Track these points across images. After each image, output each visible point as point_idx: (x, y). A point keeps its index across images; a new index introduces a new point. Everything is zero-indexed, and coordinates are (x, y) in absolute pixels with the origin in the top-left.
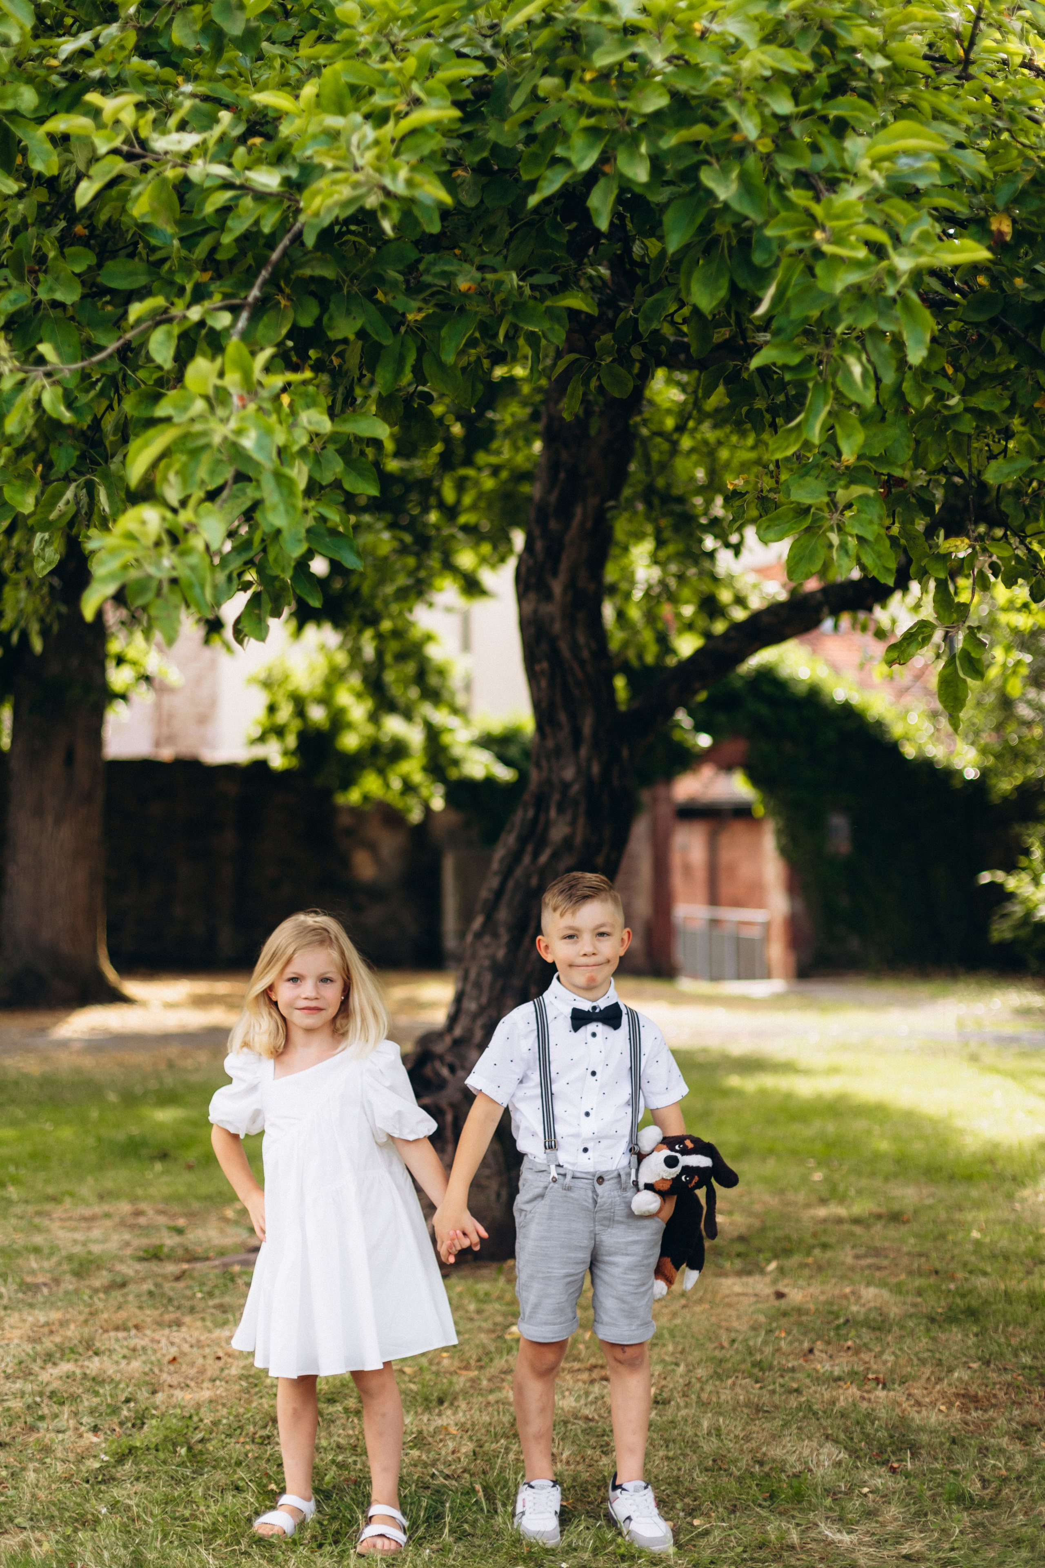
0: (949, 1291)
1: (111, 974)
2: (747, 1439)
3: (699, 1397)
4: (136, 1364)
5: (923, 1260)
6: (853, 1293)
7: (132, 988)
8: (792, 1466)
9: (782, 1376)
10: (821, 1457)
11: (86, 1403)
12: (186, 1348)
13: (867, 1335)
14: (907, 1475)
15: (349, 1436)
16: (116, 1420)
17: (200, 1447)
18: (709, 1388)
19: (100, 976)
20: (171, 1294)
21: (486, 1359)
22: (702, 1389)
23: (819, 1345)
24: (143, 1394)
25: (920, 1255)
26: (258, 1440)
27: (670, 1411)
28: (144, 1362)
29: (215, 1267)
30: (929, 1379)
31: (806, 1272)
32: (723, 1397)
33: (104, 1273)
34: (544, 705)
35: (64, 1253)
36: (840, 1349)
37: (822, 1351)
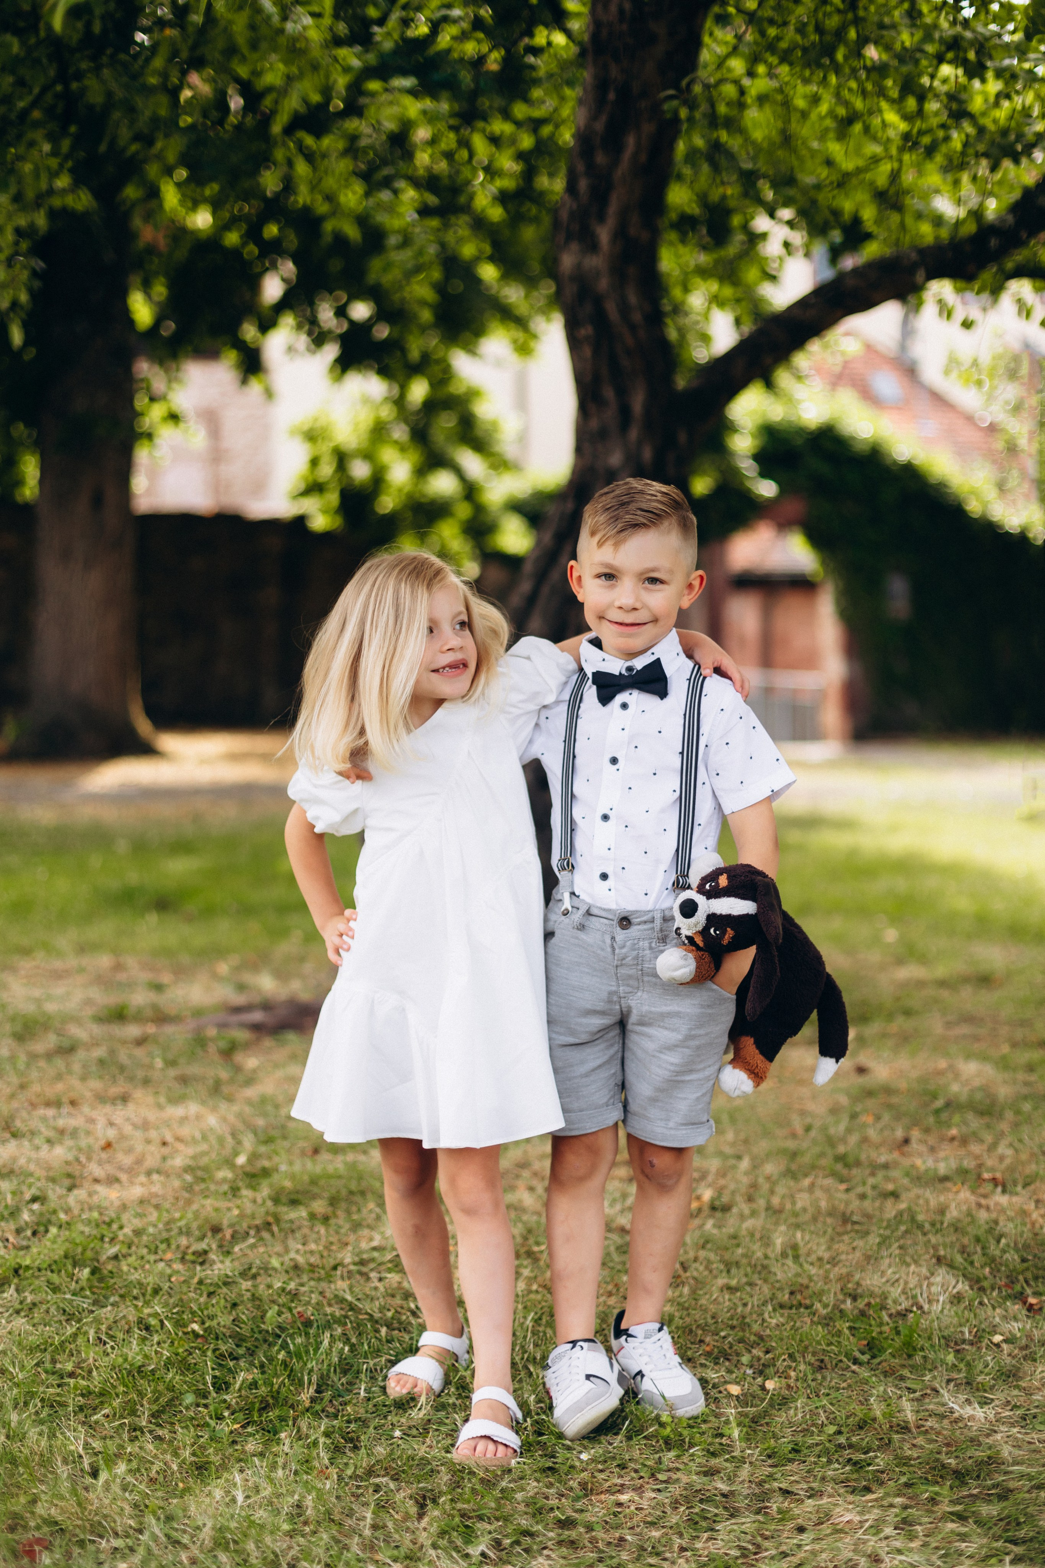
1: (143, 726)
2: (833, 1261)
3: (768, 1202)
4: (59, 1151)
5: (1027, 1029)
6: (950, 1068)
7: (164, 741)
8: (895, 1302)
9: (873, 1175)
10: (934, 1289)
12: (128, 1129)
13: (975, 1122)
16: (12, 1226)
17: (110, 1266)
18: (781, 1190)
20: (127, 1062)
22: (772, 1192)
23: (915, 1134)
24: (54, 1193)
25: (1022, 1023)
26: (189, 1257)
27: (732, 1222)
28: (71, 1149)
29: (188, 1030)
31: (892, 1043)
32: (799, 1205)
33: (52, 1036)
34: (587, 377)
35: (12, 1010)
36: (942, 1139)
37: (920, 1141)
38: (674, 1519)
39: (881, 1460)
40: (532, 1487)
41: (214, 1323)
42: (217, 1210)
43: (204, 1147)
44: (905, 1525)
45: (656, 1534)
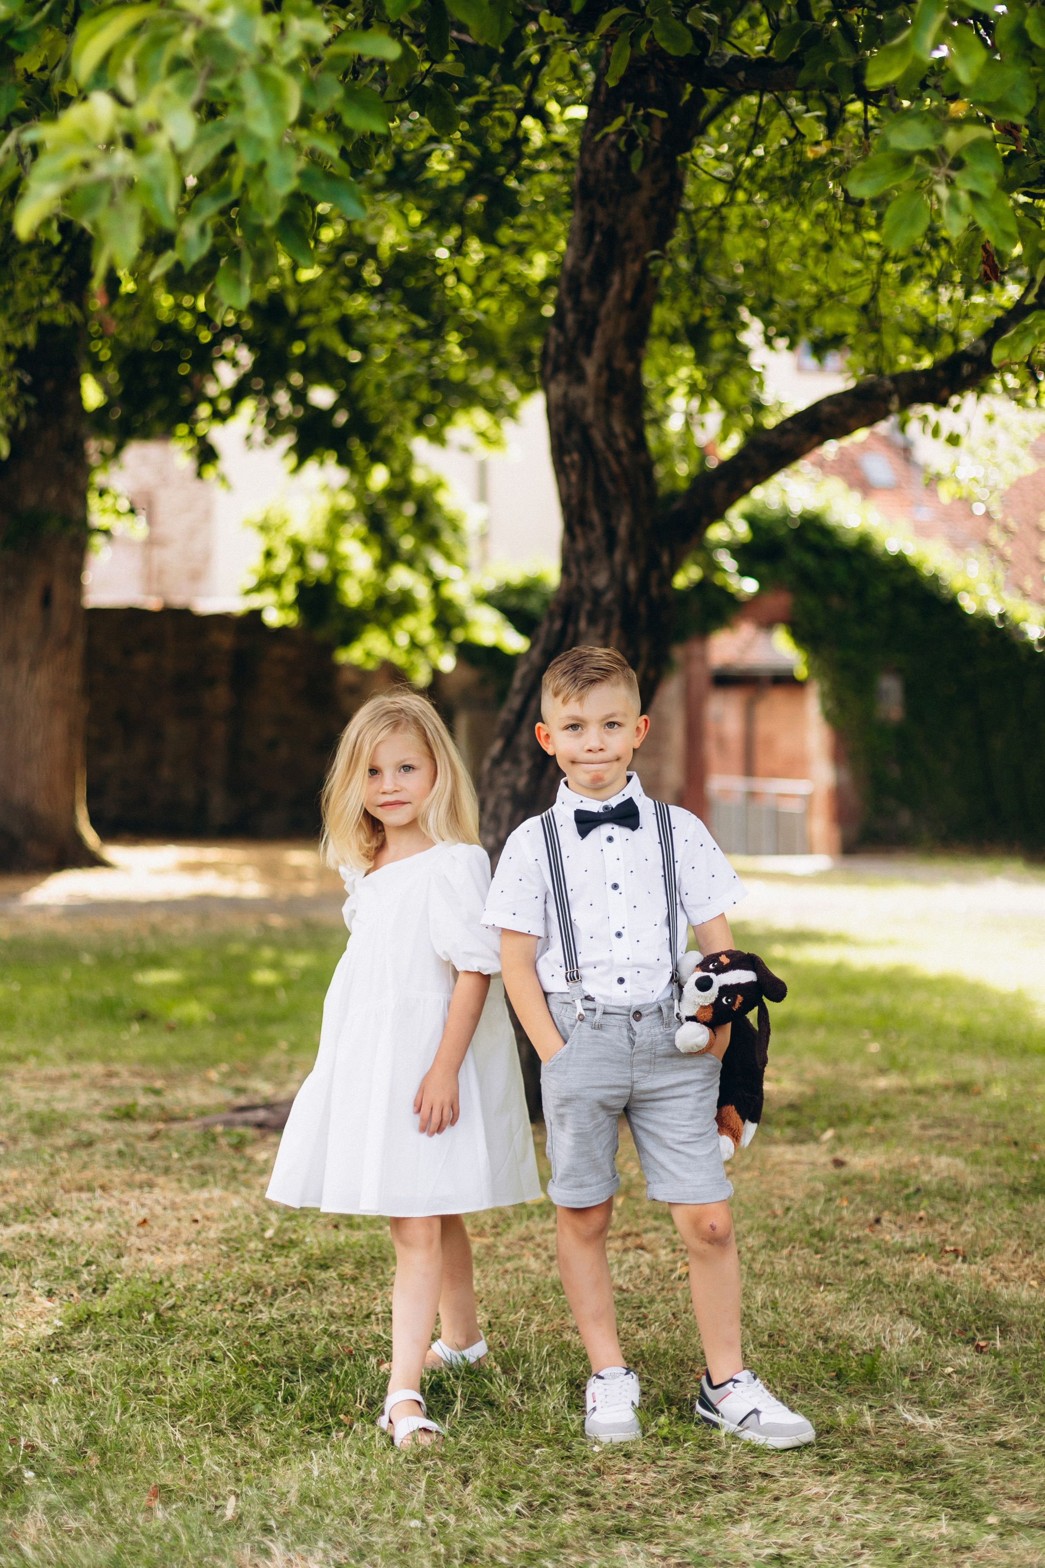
0: (1033, 1161)
1: (92, 839)
2: (808, 1312)
4: (100, 1227)
5: (999, 1131)
6: (923, 1162)
7: (113, 853)
8: (861, 1344)
9: (845, 1247)
10: (896, 1334)
11: (41, 1267)
12: (158, 1210)
13: (941, 1206)
14: (997, 1355)
15: (344, 1305)
16: (74, 1284)
17: (170, 1314)
18: (762, 1257)
19: (78, 840)
20: (145, 1154)
21: (503, 1225)
22: (753, 1259)
23: (887, 1215)
24: (107, 1259)
25: (996, 1126)
26: (238, 1308)
28: (110, 1224)
29: (196, 1128)
30: (1015, 1252)
31: (867, 1141)
32: (778, 1268)
33: (69, 1131)
34: (574, 501)
35: (24, 1110)
36: (911, 1220)
37: (890, 1222)
38: (673, 1492)
39: (844, 1454)
40: (555, 1468)
41: (270, 1355)
42: (255, 1272)
43: (233, 1222)
44: (861, 1494)
45: (658, 1501)
